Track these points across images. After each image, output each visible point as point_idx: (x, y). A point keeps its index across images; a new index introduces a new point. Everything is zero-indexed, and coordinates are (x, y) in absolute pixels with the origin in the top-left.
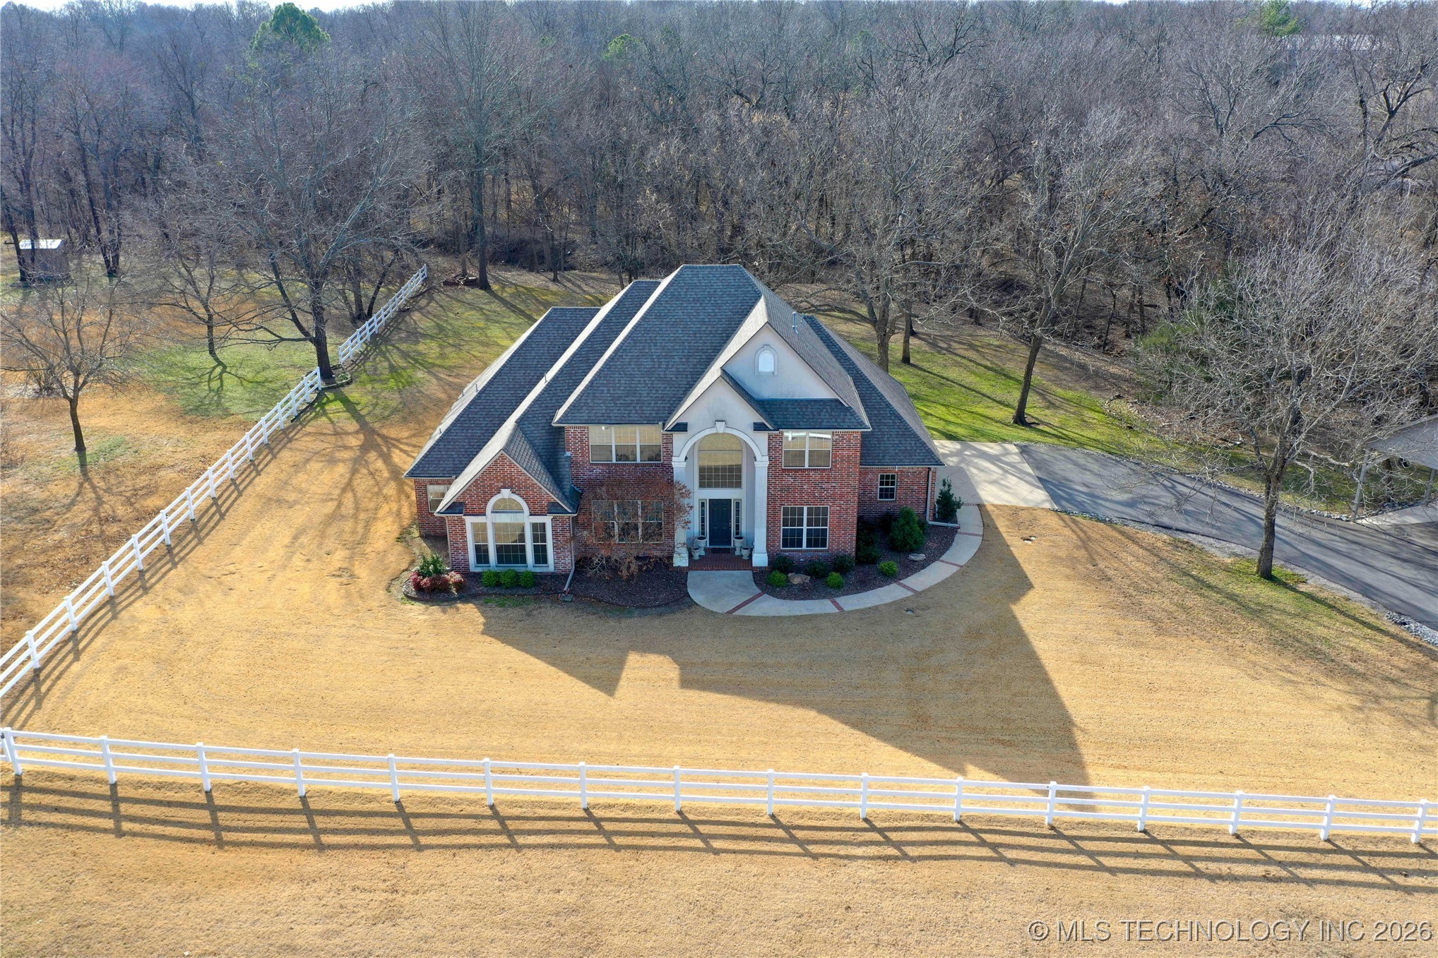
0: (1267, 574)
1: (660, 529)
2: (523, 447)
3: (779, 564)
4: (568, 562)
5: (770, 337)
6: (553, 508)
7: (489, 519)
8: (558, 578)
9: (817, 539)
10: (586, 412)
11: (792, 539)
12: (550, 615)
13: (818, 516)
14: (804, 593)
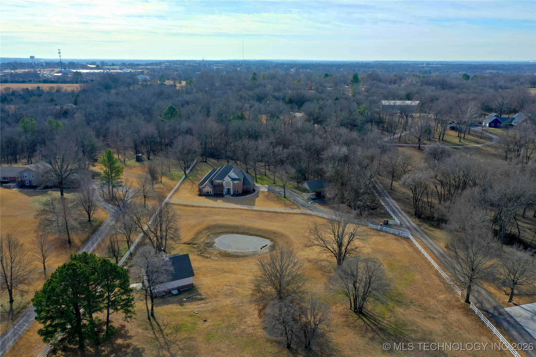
0: (285, 197)
1: (222, 191)
2: (209, 182)
3: (234, 194)
4: (213, 194)
5: (232, 172)
6: (212, 188)
7: (206, 189)
8: (212, 195)
9: (237, 192)
10: (216, 179)
11: (235, 192)
12: (211, 197)
13: (237, 190)
14: (235, 196)
